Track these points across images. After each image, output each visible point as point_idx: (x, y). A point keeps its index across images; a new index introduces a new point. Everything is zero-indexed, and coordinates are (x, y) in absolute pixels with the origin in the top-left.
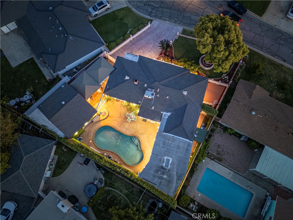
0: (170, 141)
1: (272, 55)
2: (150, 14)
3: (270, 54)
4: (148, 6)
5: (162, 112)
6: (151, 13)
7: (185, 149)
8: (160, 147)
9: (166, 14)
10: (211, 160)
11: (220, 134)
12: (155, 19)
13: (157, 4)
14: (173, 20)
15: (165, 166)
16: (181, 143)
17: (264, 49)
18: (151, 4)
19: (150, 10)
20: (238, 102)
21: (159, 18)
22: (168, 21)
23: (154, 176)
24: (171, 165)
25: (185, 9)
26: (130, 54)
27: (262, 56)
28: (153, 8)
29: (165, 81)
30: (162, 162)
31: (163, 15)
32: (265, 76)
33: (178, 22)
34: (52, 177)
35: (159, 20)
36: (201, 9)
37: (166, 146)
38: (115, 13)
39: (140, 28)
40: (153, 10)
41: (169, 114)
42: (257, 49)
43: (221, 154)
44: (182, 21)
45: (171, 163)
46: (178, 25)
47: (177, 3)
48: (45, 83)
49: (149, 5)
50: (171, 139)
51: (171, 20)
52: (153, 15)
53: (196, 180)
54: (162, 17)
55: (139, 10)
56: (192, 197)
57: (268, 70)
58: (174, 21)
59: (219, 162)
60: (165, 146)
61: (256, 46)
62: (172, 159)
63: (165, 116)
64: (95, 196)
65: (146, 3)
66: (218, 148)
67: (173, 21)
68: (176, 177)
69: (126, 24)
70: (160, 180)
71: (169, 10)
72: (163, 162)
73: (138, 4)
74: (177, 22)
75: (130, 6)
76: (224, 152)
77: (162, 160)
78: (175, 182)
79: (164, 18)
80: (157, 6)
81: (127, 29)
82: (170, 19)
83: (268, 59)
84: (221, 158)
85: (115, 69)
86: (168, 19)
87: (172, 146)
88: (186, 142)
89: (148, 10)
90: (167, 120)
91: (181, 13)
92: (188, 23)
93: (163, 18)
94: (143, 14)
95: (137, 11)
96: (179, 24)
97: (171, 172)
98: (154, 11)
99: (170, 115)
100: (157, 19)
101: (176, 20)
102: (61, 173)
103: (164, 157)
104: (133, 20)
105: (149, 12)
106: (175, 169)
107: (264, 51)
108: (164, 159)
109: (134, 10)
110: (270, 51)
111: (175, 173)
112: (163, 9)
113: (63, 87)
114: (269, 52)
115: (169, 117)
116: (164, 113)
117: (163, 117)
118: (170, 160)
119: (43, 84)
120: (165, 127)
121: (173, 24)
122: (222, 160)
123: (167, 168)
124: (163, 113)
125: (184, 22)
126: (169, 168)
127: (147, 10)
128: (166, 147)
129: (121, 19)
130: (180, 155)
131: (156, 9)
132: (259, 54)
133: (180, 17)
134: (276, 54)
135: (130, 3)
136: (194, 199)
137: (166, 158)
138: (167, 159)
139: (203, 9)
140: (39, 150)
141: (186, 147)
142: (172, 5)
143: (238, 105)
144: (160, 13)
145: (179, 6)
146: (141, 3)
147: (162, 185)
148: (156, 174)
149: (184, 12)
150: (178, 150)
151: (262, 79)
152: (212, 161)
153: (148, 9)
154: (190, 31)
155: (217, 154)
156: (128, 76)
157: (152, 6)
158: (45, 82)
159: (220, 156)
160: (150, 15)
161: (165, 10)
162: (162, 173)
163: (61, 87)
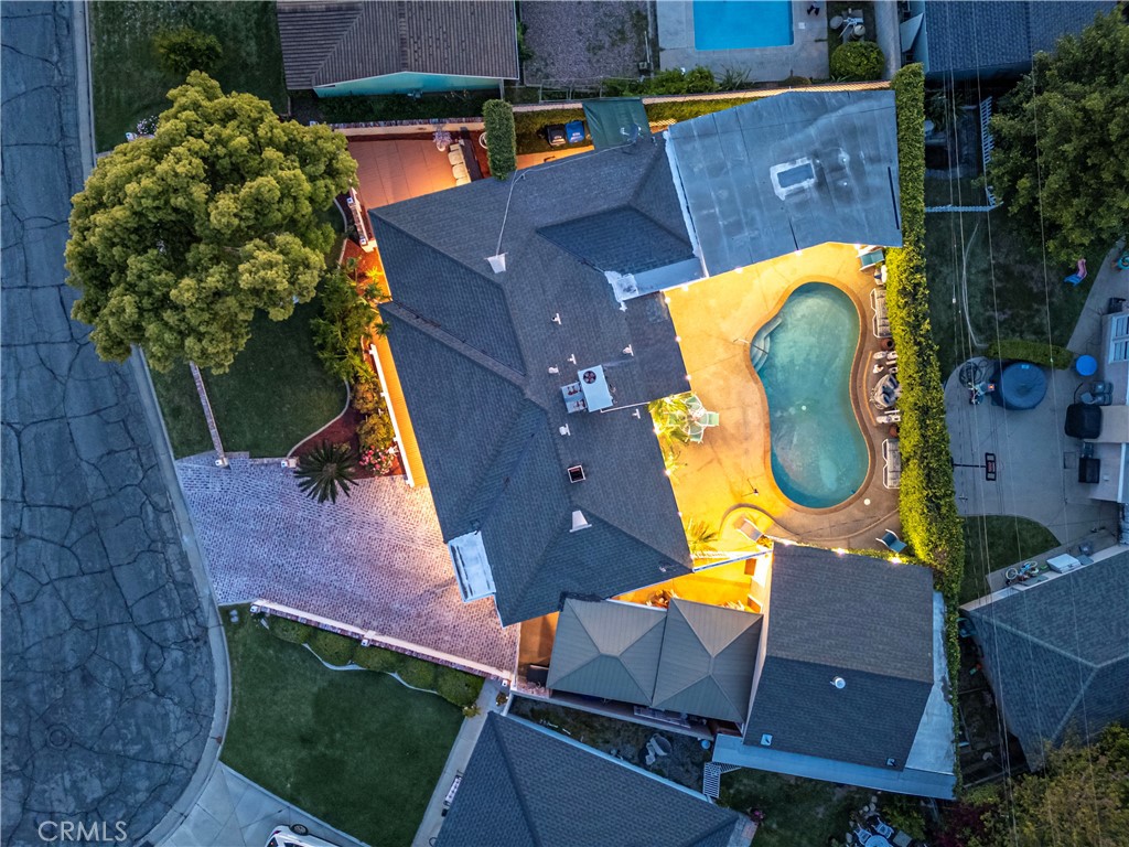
0: (712, 211)
1: (65, 32)
2: (196, 640)
3: (66, 44)
4: (160, 677)
5: (623, 308)
6: (187, 640)
7: (707, 142)
8: (756, 232)
9: (151, 576)
10: (662, 50)
11: (547, 65)
12: (205, 604)
13: (127, 643)
14: (159, 527)
15: (811, 177)
16: (696, 170)
17: (57, 78)
18: (141, 667)
19: (176, 654)
20: (403, 42)
21: (191, 591)
22: (177, 542)
23: (867, 193)
24: (793, 161)
25: (70, 508)
26: (465, 581)
27: (102, 66)
28: (154, 650)
29: (500, 369)
30: (801, 196)
31: (161, 582)
32: (194, 14)
33: (156, 497)
34: (1059, 545)
35: (199, 585)
36: (24, 442)
37: (742, 216)
38: (296, 787)
39: (303, 632)
40: (166, 639)
41: (612, 277)
42: (76, 104)
43: (619, 27)
44: (138, 485)
45: (785, 162)
46: (172, 489)
47: (60, 560)
48: (774, 826)
49: (154, 676)
50: (705, 212)
51: (170, 535)
52: (192, 623)
53: (762, 63)
54: (174, 582)
55: (205, 704)
56: (824, 47)
57: (155, 15)
58: (163, 518)
59: (650, 18)
60: (744, 221)
61: (68, 117)
62: (772, 169)
63: (629, 290)
64: (1031, 358)
65: (153, 696)
66: (601, 48)
67: (166, 526)
68: (823, 121)
69: (319, 703)
70: (868, 168)
71: (123, 575)
72: (802, 190)
73: (180, 726)
74: (162, 504)
75: (212, 750)
76: (606, 19)
77: (797, 199)
78: (840, 112)
79: (175, 567)
80: (133, 637)
81: (337, 684)
82: (165, 543)
83: (99, 38)
84: (632, 17)
85: (564, 595)
86: (172, 551)
87: (724, 194)
88: (681, 155)
89: (181, 660)
90: (639, 271)
91: (104, 514)
92: (134, 453)
93: (179, 576)
94: (212, 670)
95: (219, 705)
96: (163, 490)
97: (817, 145)
98: (171, 632)
99: (614, 274)
100: (201, 595)
101: (151, 516)
102: (1029, 522)
103: (783, 198)
104: (276, 689)
105: (186, 653)
106: (800, 136)
107: (68, 71)
108: (788, 196)
109: (219, 723)
110: (55, 50)
111: (812, 131)
112: (129, 604)
113: (770, 738)
114: (61, 51)
115: (623, 272)
116: (621, 297)
117: (637, 294)
118: (779, 174)
119: (781, 831)
120: (671, 262)
121: (179, 512)
122: (638, 13)
123: (812, 166)
124: (623, 304)
125: (141, 475)
126: (807, 162)
127: (186, 666)
128: (746, 214)
129: (306, 740)
130: (740, 147)
131: (153, 632)
132: (97, 89)
133: (127, 508)
134: (50, 17)
135: (194, 760)
136: (825, 36)
137: (781, 192)
138: (783, 186)
139: (18, 434)
140: (1041, 642)
141: (697, 144)
142: (88, 578)
143: (419, 38)
144: (164, 604)
145: (67, 543)
146: (167, 715)
147: (877, 149)
148: (857, 190)
149: (88, 505)
150: (729, 165)
151: (212, 18)
152: (661, 45)
153: (175, 664)
154: (167, 424)
155: (624, 40)
156: (569, 521)
157: (145, 659)
158: (768, 830)
159: (628, 26)
160: (202, 638)
161: (131, 590)
162: (837, 175)
163: (777, 745)
